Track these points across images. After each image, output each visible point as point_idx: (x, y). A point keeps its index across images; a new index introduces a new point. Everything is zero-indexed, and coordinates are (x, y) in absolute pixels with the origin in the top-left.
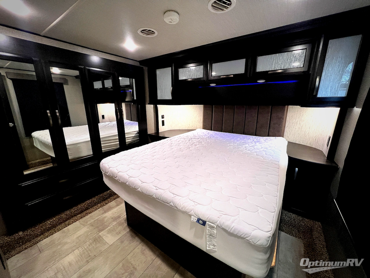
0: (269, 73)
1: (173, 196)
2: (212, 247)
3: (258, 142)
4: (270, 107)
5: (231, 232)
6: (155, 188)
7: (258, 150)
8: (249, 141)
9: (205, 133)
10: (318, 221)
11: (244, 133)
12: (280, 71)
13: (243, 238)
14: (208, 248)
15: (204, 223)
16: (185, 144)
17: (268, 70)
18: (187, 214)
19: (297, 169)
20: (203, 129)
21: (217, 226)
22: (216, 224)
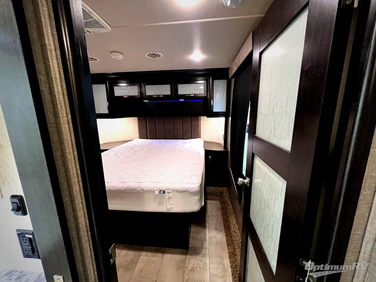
0: (186, 95)
1: (138, 184)
2: (170, 206)
3: (185, 143)
4: (190, 117)
5: (180, 190)
6: (122, 183)
7: (186, 148)
8: (179, 143)
9: (143, 142)
10: (225, 187)
11: (174, 138)
12: (192, 95)
13: (187, 191)
14: (168, 208)
15: (164, 192)
16: (129, 152)
17: (185, 94)
18: (152, 191)
19: (210, 157)
20: (140, 138)
21: (173, 190)
22: (171, 189)
